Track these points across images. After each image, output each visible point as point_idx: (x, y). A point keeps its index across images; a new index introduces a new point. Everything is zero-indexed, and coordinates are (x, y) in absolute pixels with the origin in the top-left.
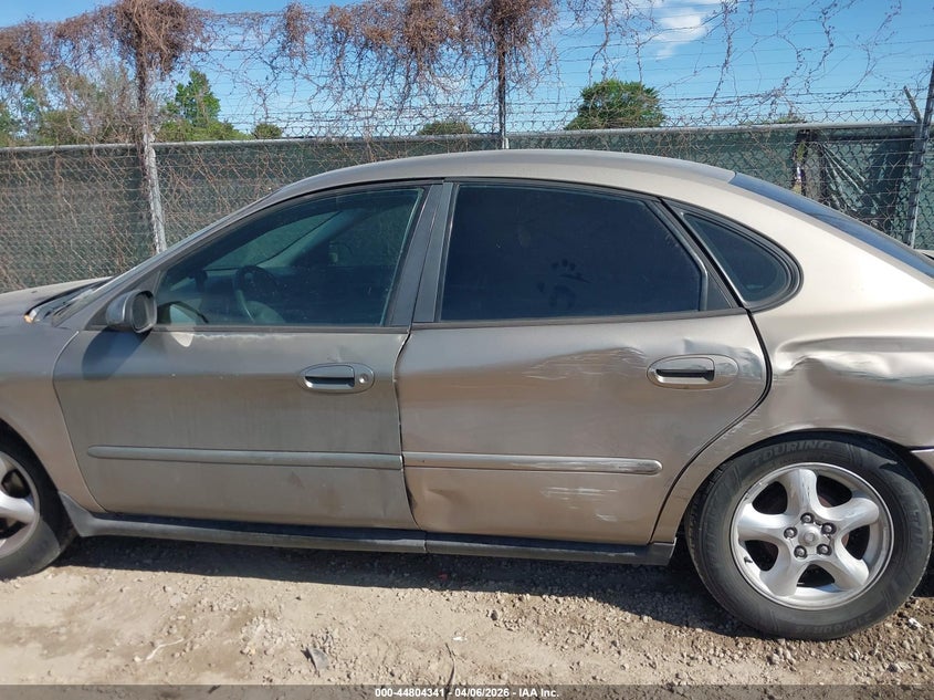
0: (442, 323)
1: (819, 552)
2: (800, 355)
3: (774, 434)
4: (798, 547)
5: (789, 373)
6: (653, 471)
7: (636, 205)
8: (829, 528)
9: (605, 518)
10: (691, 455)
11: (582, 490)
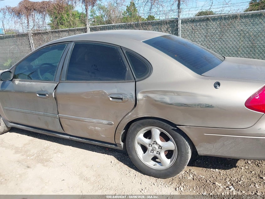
0: (66, 81)
1: (157, 153)
2: (145, 95)
3: (139, 117)
4: (152, 150)
5: (141, 100)
6: (112, 125)
7: (114, 49)
8: (160, 147)
9: (103, 136)
10: (119, 121)
11: (96, 128)
